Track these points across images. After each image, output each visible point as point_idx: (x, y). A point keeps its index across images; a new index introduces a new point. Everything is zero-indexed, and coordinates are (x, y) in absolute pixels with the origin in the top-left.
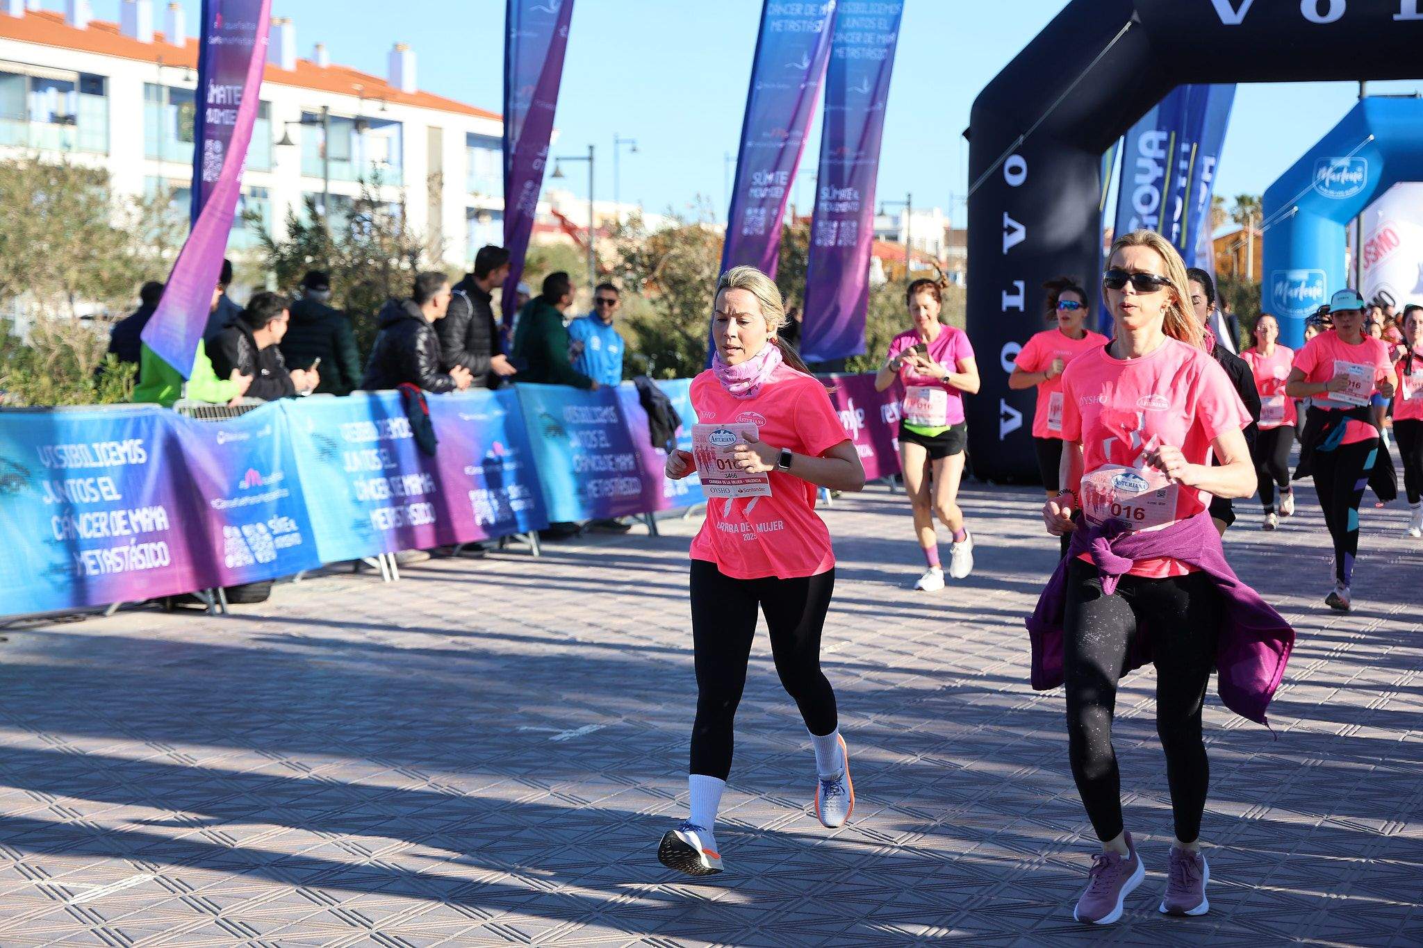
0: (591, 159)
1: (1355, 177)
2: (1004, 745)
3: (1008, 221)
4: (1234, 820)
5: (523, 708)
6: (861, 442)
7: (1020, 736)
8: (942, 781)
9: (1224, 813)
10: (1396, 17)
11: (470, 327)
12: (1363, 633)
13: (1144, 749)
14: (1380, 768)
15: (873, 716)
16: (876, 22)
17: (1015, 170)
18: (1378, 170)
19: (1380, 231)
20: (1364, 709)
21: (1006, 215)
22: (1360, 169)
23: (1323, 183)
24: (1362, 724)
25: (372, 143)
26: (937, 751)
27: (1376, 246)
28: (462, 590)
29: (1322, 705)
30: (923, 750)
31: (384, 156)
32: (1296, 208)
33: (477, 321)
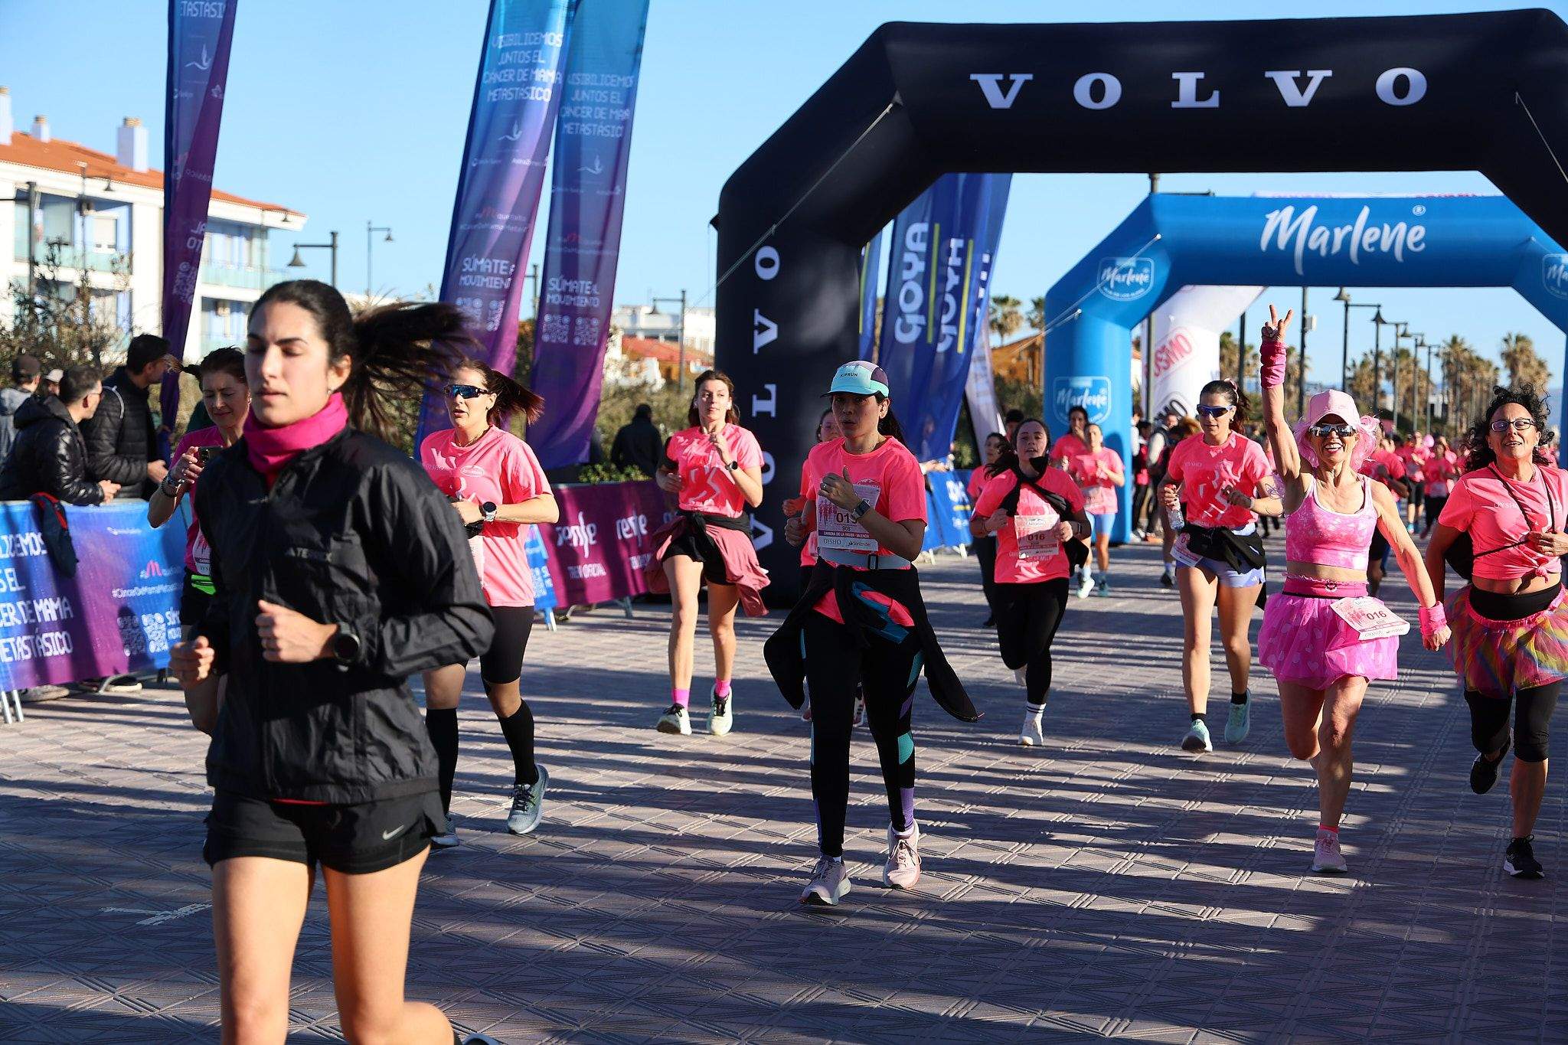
0: (333, 246)
1: (1141, 278)
2: (683, 925)
3: (759, 319)
4: (933, 1019)
5: (119, 884)
6: (592, 560)
7: (703, 912)
8: (600, 973)
9: (924, 1009)
10: (1174, 105)
11: (121, 428)
12: (1116, 781)
13: (846, 928)
14: (1112, 949)
15: (537, 889)
16: (609, 95)
17: (767, 263)
18: (1165, 272)
19: (1172, 337)
20: (1104, 874)
21: (757, 311)
22: (1146, 270)
23: (1108, 284)
24: (1099, 893)
25: (98, 227)
26: (600, 932)
27: (1168, 353)
28: (96, 734)
29: (1058, 870)
30: (587, 932)
31: (112, 242)
32: (1079, 311)
33: (130, 420)
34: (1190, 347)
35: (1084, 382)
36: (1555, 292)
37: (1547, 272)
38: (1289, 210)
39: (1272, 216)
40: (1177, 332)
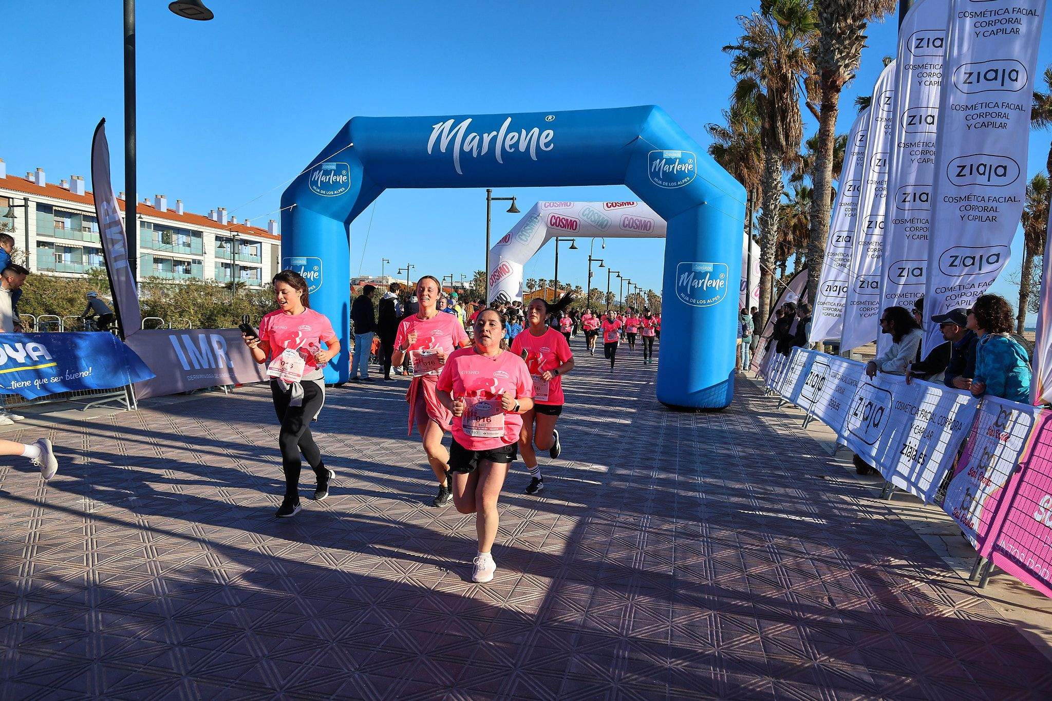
18: (359, 172)
19: (501, 265)
22: (344, 172)
23: (315, 183)
27: (499, 272)
32: (295, 205)
34: (509, 270)
35: (301, 261)
36: (657, 182)
37: (651, 165)
38: (451, 122)
39: (437, 127)
40: (503, 263)
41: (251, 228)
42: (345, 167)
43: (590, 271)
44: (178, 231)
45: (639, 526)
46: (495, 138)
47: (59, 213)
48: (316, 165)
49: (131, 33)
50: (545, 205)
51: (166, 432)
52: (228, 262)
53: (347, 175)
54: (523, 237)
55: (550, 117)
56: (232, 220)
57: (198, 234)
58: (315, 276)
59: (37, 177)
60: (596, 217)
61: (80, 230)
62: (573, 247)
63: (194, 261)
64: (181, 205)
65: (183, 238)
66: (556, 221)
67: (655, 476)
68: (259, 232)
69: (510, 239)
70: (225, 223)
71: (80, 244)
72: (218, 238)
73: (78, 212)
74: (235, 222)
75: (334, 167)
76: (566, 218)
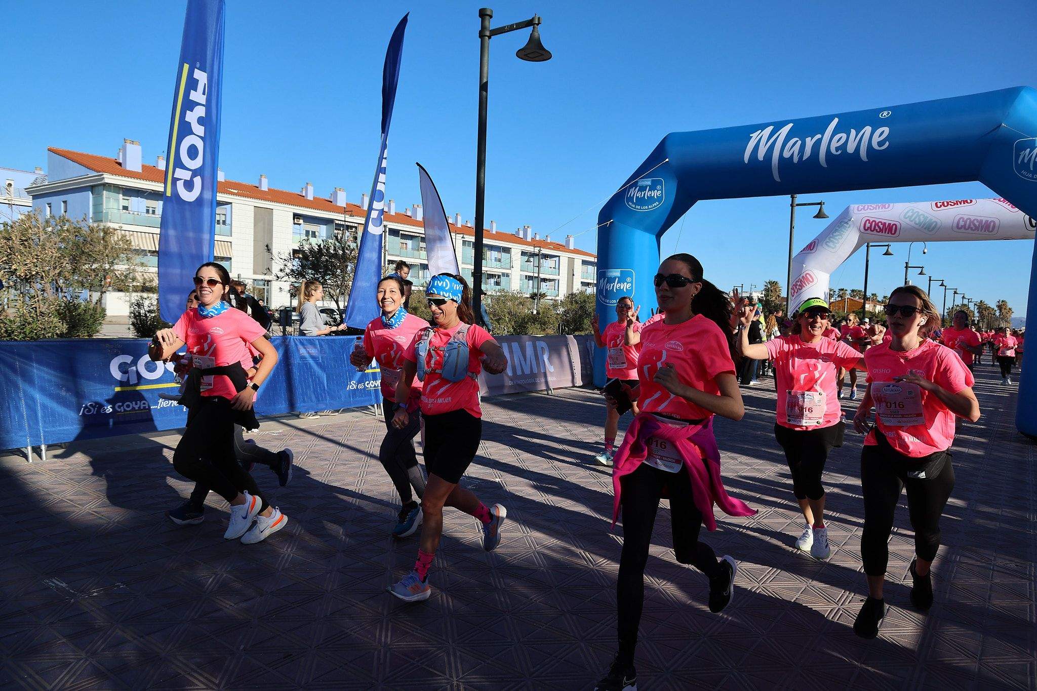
18: (673, 186)
22: (659, 187)
23: (630, 199)
27: (801, 282)
32: (612, 221)
34: (813, 279)
35: (615, 273)
36: (1026, 175)
37: (1018, 156)
38: (772, 128)
39: (754, 135)
40: (807, 272)
41: (551, 243)
42: (660, 183)
43: (906, 279)
44: (492, 248)
45: (1026, 574)
46: (820, 141)
47: (405, 237)
48: (632, 182)
49: (485, 80)
50: (858, 207)
51: (509, 425)
52: (531, 274)
53: (661, 190)
54: (831, 244)
55: (885, 113)
56: (535, 237)
57: (507, 250)
58: (627, 288)
59: (389, 208)
60: (922, 219)
61: (418, 250)
62: (887, 253)
63: (503, 274)
64: (494, 225)
65: (495, 254)
66: (871, 226)
67: (1033, 519)
68: (558, 247)
69: (816, 247)
70: (529, 239)
71: (417, 261)
72: (523, 254)
73: (416, 234)
74: (537, 239)
75: (649, 183)
76: (883, 221)
